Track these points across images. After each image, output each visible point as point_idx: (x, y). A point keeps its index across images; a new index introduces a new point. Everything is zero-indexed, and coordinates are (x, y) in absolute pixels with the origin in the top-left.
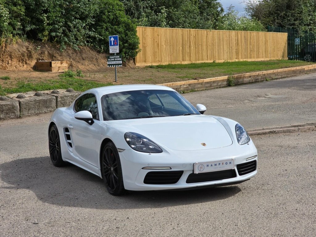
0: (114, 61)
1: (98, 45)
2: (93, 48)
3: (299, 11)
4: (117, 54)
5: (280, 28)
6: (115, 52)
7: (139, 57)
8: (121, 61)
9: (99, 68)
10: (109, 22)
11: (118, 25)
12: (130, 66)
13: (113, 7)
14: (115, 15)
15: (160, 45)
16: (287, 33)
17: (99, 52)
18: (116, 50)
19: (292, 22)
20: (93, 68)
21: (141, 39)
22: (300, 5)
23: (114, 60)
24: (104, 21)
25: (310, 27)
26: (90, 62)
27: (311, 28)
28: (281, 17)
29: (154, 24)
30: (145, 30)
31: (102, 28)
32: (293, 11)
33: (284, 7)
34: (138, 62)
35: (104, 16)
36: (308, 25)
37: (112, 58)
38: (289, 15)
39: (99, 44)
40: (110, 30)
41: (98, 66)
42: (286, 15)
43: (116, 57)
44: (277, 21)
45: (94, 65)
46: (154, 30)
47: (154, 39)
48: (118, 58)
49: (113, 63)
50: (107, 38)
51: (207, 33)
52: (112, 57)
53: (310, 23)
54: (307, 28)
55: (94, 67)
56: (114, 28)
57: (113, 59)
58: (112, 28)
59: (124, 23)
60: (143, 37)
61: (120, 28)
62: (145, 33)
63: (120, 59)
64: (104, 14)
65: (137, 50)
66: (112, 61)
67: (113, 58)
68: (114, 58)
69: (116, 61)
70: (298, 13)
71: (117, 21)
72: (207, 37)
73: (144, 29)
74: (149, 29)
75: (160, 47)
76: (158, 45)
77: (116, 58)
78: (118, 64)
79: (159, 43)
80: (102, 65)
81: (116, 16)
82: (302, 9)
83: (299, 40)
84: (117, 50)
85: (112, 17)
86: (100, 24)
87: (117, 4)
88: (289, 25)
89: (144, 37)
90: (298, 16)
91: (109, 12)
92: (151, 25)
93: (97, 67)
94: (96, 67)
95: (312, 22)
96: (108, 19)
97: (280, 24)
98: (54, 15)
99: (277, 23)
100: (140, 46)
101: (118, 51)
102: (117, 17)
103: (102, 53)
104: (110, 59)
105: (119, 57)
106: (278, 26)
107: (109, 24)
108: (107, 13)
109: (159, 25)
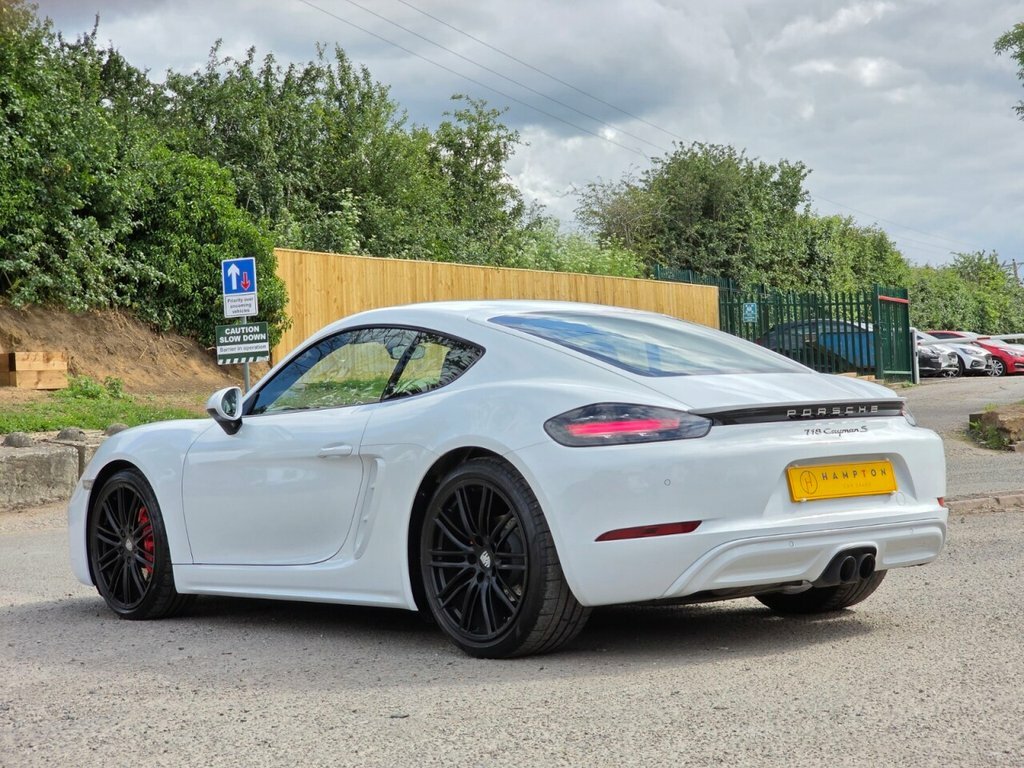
0: (242, 342)
1: (152, 308)
2: (141, 318)
3: (740, 223)
4: (253, 320)
5: (689, 271)
6: (245, 314)
7: (284, 350)
8: (267, 344)
9: (161, 381)
10: (188, 230)
11: (219, 240)
13: (200, 184)
14: (208, 206)
15: (346, 313)
16: (716, 288)
17: (157, 330)
18: (246, 308)
19: (723, 256)
20: (145, 382)
21: (288, 288)
22: (740, 205)
23: (242, 338)
24: (172, 229)
25: (771, 274)
26: (131, 363)
27: (774, 279)
28: (687, 240)
29: (326, 242)
30: (301, 262)
31: (168, 250)
32: (724, 221)
33: (696, 210)
35: (172, 212)
36: (768, 267)
37: (233, 335)
38: (711, 235)
39: (158, 304)
40: (192, 255)
41: (159, 375)
42: (703, 235)
43: (248, 330)
44: (676, 251)
45: (144, 373)
46: (326, 261)
47: (328, 293)
48: (253, 333)
49: (237, 352)
50: (182, 282)
51: (485, 275)
52: (233, 331)
53: (772, 262)
54: (765, 277)
55: (147, 377)
56: (204, 250)
57: (238, 338)
58: (199, 253)
59: (236, 236)
60: (296, 284)
61: (225, 251)
62: (301, 271)
63: (263, 337)
64: (174, 206)
65: (280, 325)
66: (234, 343)
67: (236, 335)
68: (241, 334)
69: (248, 342)
70: (740, 230)
71: (213, 231)
72: (486, 288)
73: (297, 259)
74: (313, 259)
76: (340, 310)
77: (248, 334)
78: (256, 355)
79: (342, 306)
80: (169, 373)
81: (213, 211)
82: (750, 216)
83: (753, 309)
84: (250, 305)
85: (198, 215)
86: (163, 237)
87: (211, 173)
88: (714, 265)
89: (298, 285)
90: (738, 239)
91: (187, 198)
92: (317, 248)
93: (157, 378)
94: (152, 377)
95: (777, 259)
96: (187, 222)
97: (687, 261)
98: (13, 203)
99: (678, 259)
100: (289, 310)
101: (254, 311)
102: (214, 217)
103: (167, 333)
104: (228, 336)
105: (257, 329)
106: (682, 268)
107: (190, 240)
108: (180, 202)
109: (338, 248)
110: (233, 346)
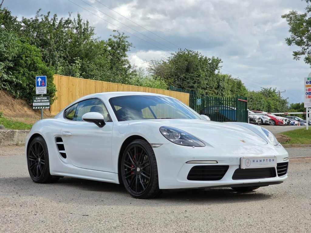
0: (41, 102)
1: (13, 90)
2: (9, 93)
3: (197, 74)
4: (45, 95)
5: (181, 88)
6: (42, 94)
7: (54, 106)
8: (49, 103)
9: (15, 113)
10: (26, 67)
11: (35, 70)
12: (45, 114)
13: (31, 53)
14: (33, 60)
15: (74, 95)
16: (189, 94)
17: (14, 97)
18: (43, 91)
19: (191, 84)
20: (10, 113)
21: (56, 87)
22: (198, 69)
23: (41, 101)
24: (21, 66)
26: (6, 107)
27: (207, 92)
28: (181, 79)
29: (69, 73)
30: (61, 79)
31: (19, 73)
32: (192, 74)
33: (184, 70)
34: (53, 110)
35: (21, 61)
36: (205, 89)
37: (38, 100)
38: (188, 78)
39: (15, 89)
40: (27, 75)
41: (14, 111)
42: (185, 78)
43: (43, 98)
44: (177, 82)
45: (10, 110)
46: (69, 79)
47: (69, 89)
48: (45, 99)
49: (39, 105)
50: (23, 83)
51: (118, 86)
52: (38, 98)
53: (206, 87)
54: (204, 92)
55: (10, 111)
56: (30, 73)
57: (40, 101)
58: (29, 74)
59: (41, 69)
60: (59, 86)
61: (37, 74)
62: (61, 82)
63: (48, 101)
64: (22, 59)
65: (53, 98)
66: (39, 102)
67: (39, 100)
68: (41, 100)
69: (43, 102)
70: (197, 77)
71: (34, 67)
72: (118, 90)
73: (60, 78)
74: (65, 78)
75: (74, 97)
76: (72, 94)
77: (43, 100)
78: (45, 106)
79: (73, 93)
80: (17, 111)
81: (34, 61)
82: (200, 73)
83: (200, 101)
84: (44, 91)
85: (30, 62)
86: (18, 68)
87: (35, 50)
88: (188, 87)
89: (60, 86)
90: (196, 79)
91: (26, 57)
92: (66, 75)
93: (13, 112)
94: (12, 112)
95: (208, 86)
96: (26, 64)
97: (180, 85)
99: (177, 85)
100: (56, 93)
101: (45, 92)
102: (34, 63)
103: (17, 98)
104: (37, 100)
105: (46, 98)
106: (179, 87)
107: (26, 70)
108: (24, 58)
109: (73, 76)
110: (38, 103)
